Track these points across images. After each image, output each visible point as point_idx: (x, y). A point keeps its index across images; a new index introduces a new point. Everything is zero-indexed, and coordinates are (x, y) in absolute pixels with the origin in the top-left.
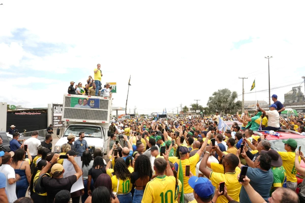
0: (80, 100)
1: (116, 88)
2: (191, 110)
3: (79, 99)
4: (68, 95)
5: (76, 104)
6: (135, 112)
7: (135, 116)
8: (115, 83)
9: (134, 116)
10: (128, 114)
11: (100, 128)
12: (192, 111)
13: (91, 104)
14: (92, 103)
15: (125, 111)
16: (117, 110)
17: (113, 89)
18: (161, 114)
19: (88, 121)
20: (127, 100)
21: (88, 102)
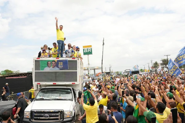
0: (49, 63)
1: (91, 50)
2: (161, 65)
3: (48, 61)
4: (37, 59)
5: (45, 67)
6: (110, 70)
7: (111, 73)
8: (91, 46)
9: (109, 74)
10: (104, 72)
11: (70, 89)
12: (163, 66)
13: (59, 66)
14: (61, 65)
15: (101, 70)
16: (94, 69)
17: (89, 51)
18: (134, 70)
19: (58, 83)
20: (102, 60)
21: (56, 64)
